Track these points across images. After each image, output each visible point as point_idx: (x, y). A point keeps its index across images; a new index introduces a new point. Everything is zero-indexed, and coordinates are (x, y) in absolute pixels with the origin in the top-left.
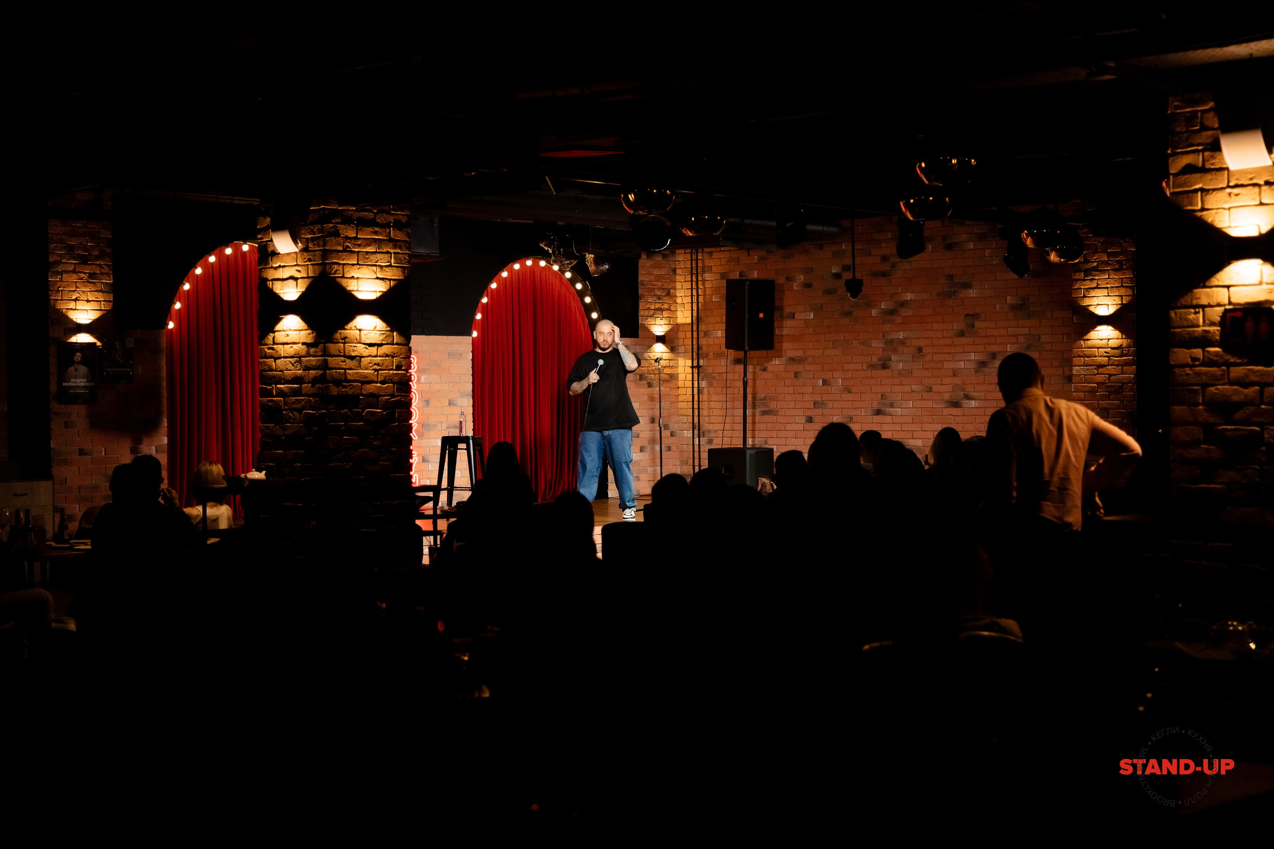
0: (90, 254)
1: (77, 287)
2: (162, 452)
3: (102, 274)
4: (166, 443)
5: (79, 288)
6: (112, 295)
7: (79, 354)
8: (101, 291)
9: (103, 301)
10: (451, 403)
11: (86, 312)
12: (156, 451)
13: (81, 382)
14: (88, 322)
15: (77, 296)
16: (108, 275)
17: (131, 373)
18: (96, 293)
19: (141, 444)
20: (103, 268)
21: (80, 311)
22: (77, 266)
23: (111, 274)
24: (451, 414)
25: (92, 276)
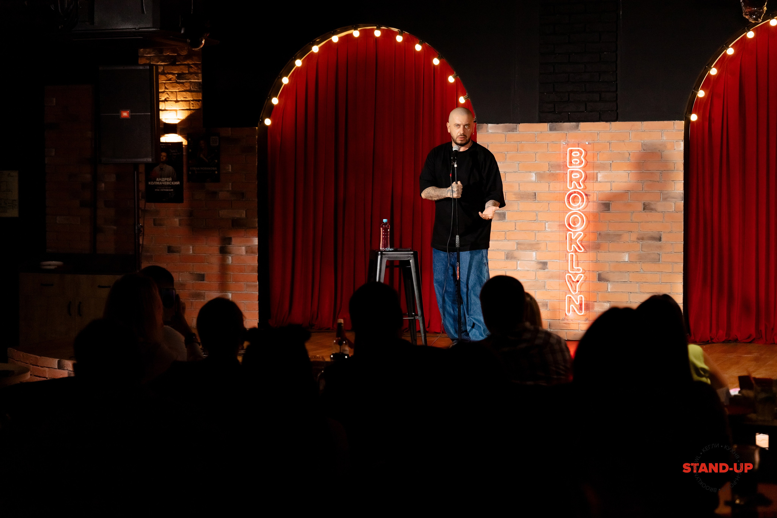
0: (179, 55)
1: (166, 88)
2: (253, 252)
3: (190, 73)
4: (257, 243)
5: (167, 89)
6: (201, 94)
7: (164, 154)
8: (189, 91)
9: (192, 100)
10: (646, 207)
11: (175, 112)
12: (247, 252)
13: (166, 181)
14: (176, 122)
15: (166, 97)
16: (196, 74)
17: (216, 172)
18: (184, 93)
19: (230, 244)
20: (192, 67)
21: (169, 111)
22: (166, 67)
23: (200, 73)
24: (647, 222)
25: (180, 76)
